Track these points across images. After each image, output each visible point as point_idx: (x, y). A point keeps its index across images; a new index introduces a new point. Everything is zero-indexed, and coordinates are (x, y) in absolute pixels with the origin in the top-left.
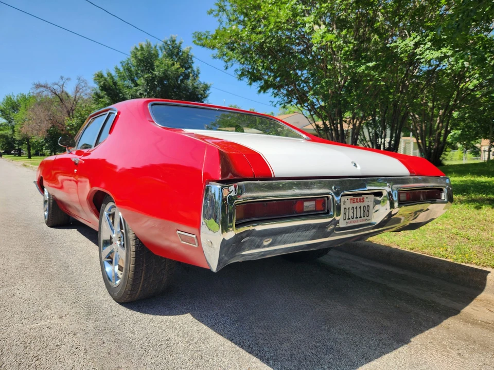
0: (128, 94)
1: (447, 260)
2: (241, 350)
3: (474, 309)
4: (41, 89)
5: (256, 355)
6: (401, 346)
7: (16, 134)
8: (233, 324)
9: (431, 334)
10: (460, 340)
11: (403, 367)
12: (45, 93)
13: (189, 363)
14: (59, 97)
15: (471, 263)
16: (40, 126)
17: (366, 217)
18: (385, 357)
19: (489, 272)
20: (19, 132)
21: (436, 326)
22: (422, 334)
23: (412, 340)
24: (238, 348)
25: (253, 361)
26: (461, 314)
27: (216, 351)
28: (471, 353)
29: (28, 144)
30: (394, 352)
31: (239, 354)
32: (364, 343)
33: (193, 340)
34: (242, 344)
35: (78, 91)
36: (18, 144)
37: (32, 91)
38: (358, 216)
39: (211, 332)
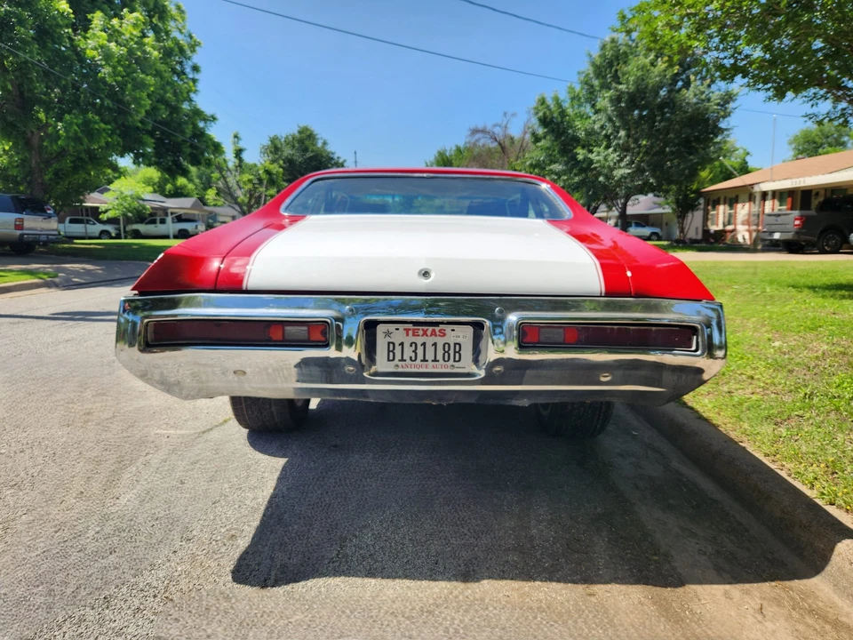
1: (806, 492)
4: (478, 136)
12: (483, 141)
14: (501, 145)
17: (452, 362)
37: (468, 140)
38: (430, 358)
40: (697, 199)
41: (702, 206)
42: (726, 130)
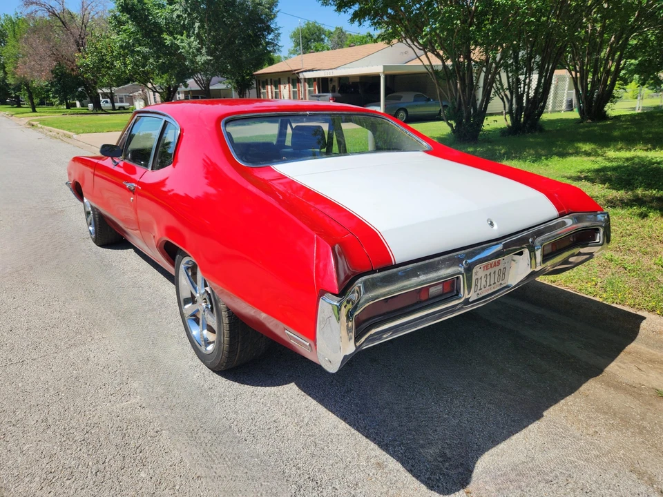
0: (161, 16)
1: (594, 298)
2: (357, 433)
3: (620, 367)
4: (33, 8)
5: (374, 440)
6: (532, 423)
7: (9, 76)
8: (344, 396)
9: (566, 404)
10: (598, 412)
11: (533, 451)
12: (40, 14)
13: (304, 452)
14: (61, 20)
15: (624, 305)
16: (40, 65)
17: (501, 282)
18: (514, 438)
19: (644, 318)
20: (14, 74)
21: (573, 393)
22: (556, 405)
23: (545, 414)
24: (353, 431)
25: (371, 448)
26: (604, 374)
27: (329, 435)
28: (609, 431)
29: (28, 90)
30: (524, 430)
31: (356, 439)
32: (491, 419)
33: (303, 421)
34: (357, 425)
35: (86, 9)
36: (13, 89)
37: (20, 11)
38: (492, 283)
39: (321, 409)
40: (251, 80)
41: (255, 86)
42: (276, 29)
